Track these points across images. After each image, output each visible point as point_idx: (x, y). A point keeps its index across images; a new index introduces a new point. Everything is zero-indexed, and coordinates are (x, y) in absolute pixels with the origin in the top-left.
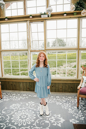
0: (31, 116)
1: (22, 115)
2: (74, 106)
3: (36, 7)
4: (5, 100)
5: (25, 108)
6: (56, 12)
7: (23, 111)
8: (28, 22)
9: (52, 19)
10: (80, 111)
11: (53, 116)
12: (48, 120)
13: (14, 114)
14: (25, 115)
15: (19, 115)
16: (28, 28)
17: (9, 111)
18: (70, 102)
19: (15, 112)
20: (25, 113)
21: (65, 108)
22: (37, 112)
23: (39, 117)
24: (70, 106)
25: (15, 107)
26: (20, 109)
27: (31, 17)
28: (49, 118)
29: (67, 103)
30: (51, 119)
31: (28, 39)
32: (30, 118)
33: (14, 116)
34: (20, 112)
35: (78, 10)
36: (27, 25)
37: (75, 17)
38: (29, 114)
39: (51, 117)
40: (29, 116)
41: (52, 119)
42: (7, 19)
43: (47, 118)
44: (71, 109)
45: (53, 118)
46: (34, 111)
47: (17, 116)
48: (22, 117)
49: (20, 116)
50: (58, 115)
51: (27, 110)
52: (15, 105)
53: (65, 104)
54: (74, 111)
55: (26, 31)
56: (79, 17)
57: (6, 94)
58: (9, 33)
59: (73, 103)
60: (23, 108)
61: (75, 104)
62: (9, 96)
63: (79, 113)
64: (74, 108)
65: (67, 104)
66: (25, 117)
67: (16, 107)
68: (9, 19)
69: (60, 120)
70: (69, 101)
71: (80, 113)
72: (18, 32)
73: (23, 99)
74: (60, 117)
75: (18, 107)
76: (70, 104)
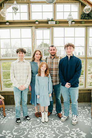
0: (49, 134)
1: (39, 134)
2: (87, 117)
3: (42, 12)
4: (9, 118)
5: (38, 126)
6: (63, 19)
7: (38, 129)
8: (33, 28)
9: (60, 26)
11: (73, 131)
12: (69, 136)
13: (28, 134)
14: (41, 133)
15: (35, 134)
16: (33, 34)
17: (21, 131)
18: (82, 113)
19: (29, 131)
20: (40, 131)
21: (80, 120)
22: (54, 128)
23: (58, 134)
24: (84, 118)
25: (25, 126)
26: (33, 127)
27: (37, 23)
28: (69, 134)
30: (71, 135)
31: (33, 46)
32: (50, 136)
33: (30, 136)
34: (34, 131)
35: (85, 19)
36: (32, 31)
37: (83, 26)
38: (45, 132)
39: (70, 132)
40: (47, 134)
41: (73, 135)
42: (8, 23)
43: (67, 133)
44: (86, 121)
45: (73, 133)
46: (50, 128)
47: (34, 136)
48: (40, 136)
49: (37, 136)
50: (77, 129)
51: (42, 127)
52: (25, 122)
54: (90, 122)
55: (31, 37)
56: (86, 26)
57: (8, 110)
58: (10, 39)
59: (85, 114)
60: (36, 125)
61: (88, 115)
62: (12, 112)
64: (89, 119)
65: (79, 116)
66: (44, 136)
67: (27, 125)
68: (11, 23)
69: (81, 134)
70: (80, 112)
72: (21, 38)
73: (31, 114)
74: (79, 131)
75: (30, 124)
76: (82, 116)
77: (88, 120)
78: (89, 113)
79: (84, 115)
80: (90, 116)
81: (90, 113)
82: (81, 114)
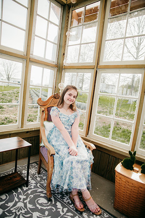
2: (35, 198)
10: (59, 205)
29: (16, 199)
44: (37, 214)
53: (11, 204)
54: (47, 213)
59: (29, 192)
61: (36, 191)
63: (62, 214)
65: (16, 203)
71: (63, 211)
76: (24, 199)
77: (40, 207)
78: (36, 184)
79: (27, 195)
80: (41, 192)
81: (38, 185)
82: (18, 198)
